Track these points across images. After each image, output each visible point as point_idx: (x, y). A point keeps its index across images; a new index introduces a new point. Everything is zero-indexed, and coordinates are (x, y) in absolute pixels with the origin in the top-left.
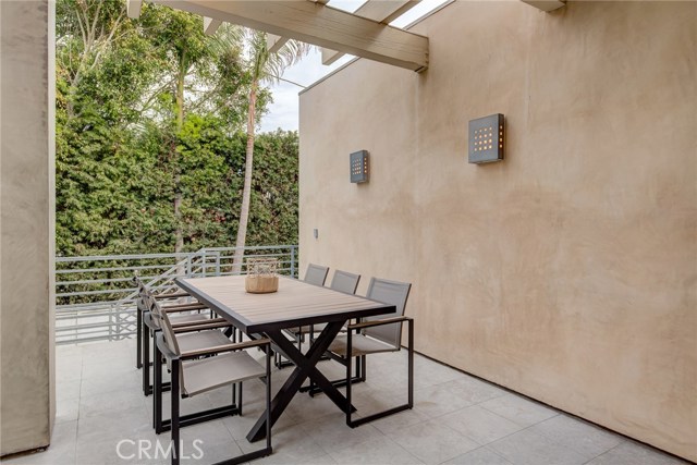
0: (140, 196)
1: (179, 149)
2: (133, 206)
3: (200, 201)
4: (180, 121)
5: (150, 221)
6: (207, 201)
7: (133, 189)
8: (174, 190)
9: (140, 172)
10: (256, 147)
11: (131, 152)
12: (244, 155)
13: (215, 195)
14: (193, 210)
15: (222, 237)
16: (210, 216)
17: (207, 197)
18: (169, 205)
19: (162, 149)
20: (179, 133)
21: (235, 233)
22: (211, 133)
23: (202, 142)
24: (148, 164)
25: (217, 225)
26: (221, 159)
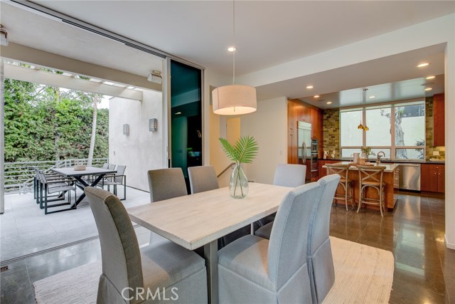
0: (35, 137)
1: (57, 115)
2: (31, 142)
3: (69, 139)
4: (57, 102)
5: (41, 149)
6: (72, 139)
7: (31, 133)
8: (55, 134)
9: (35, 126)
10: (98, 114)
11: (30, 116)
12: (92, 118)
13: (77, 137)
14: (65, 143)
15: (80, 156)
16: (74, 146)
17: (72, 137)
18: (51, 141)
19: (48, 114)
20: (57, 107)
21: (88, 154)
22: (74, 108)
23: (69, 112)
24: (40, 122)
25: (78, 150)
26: (80, 120)
